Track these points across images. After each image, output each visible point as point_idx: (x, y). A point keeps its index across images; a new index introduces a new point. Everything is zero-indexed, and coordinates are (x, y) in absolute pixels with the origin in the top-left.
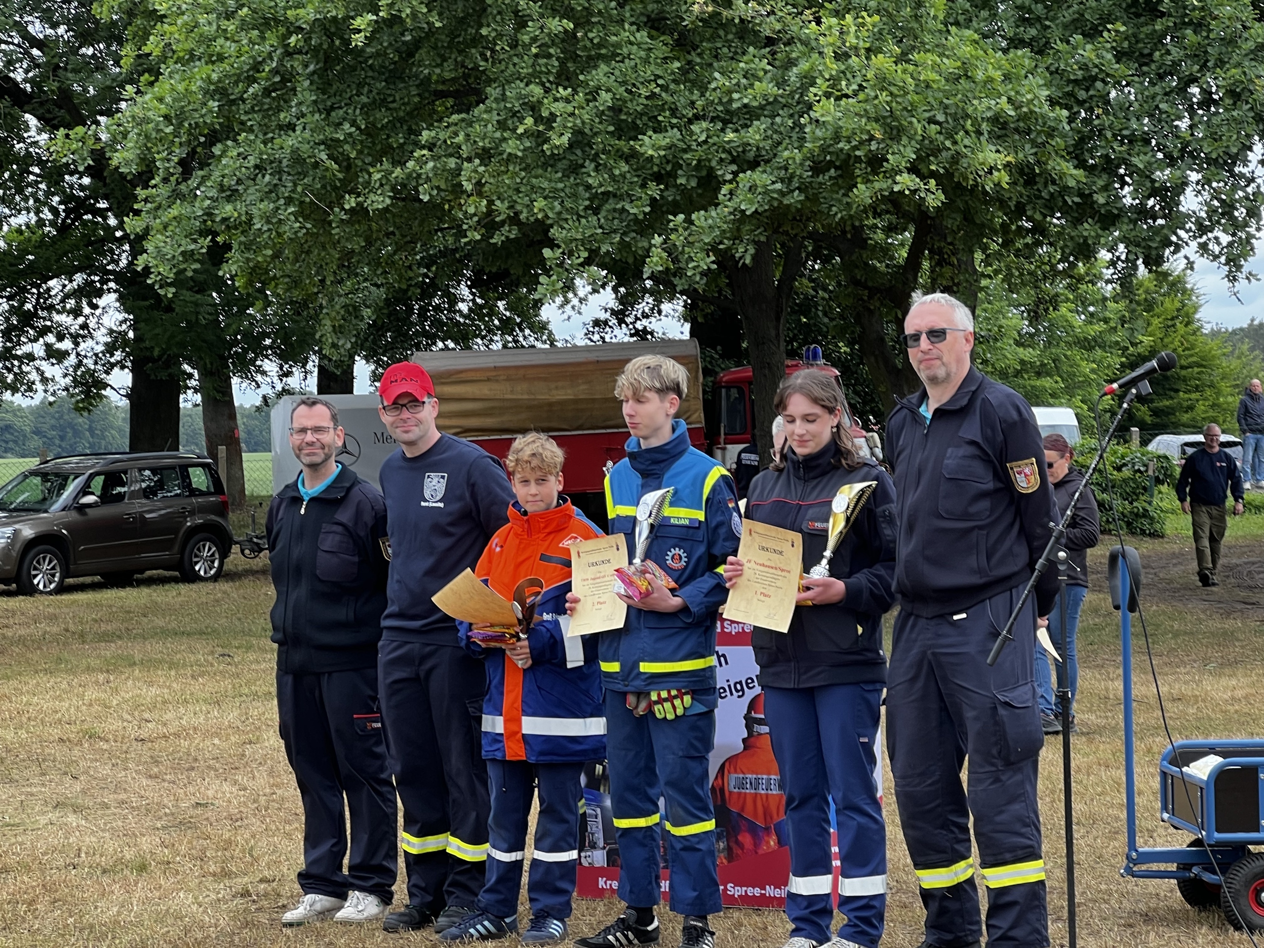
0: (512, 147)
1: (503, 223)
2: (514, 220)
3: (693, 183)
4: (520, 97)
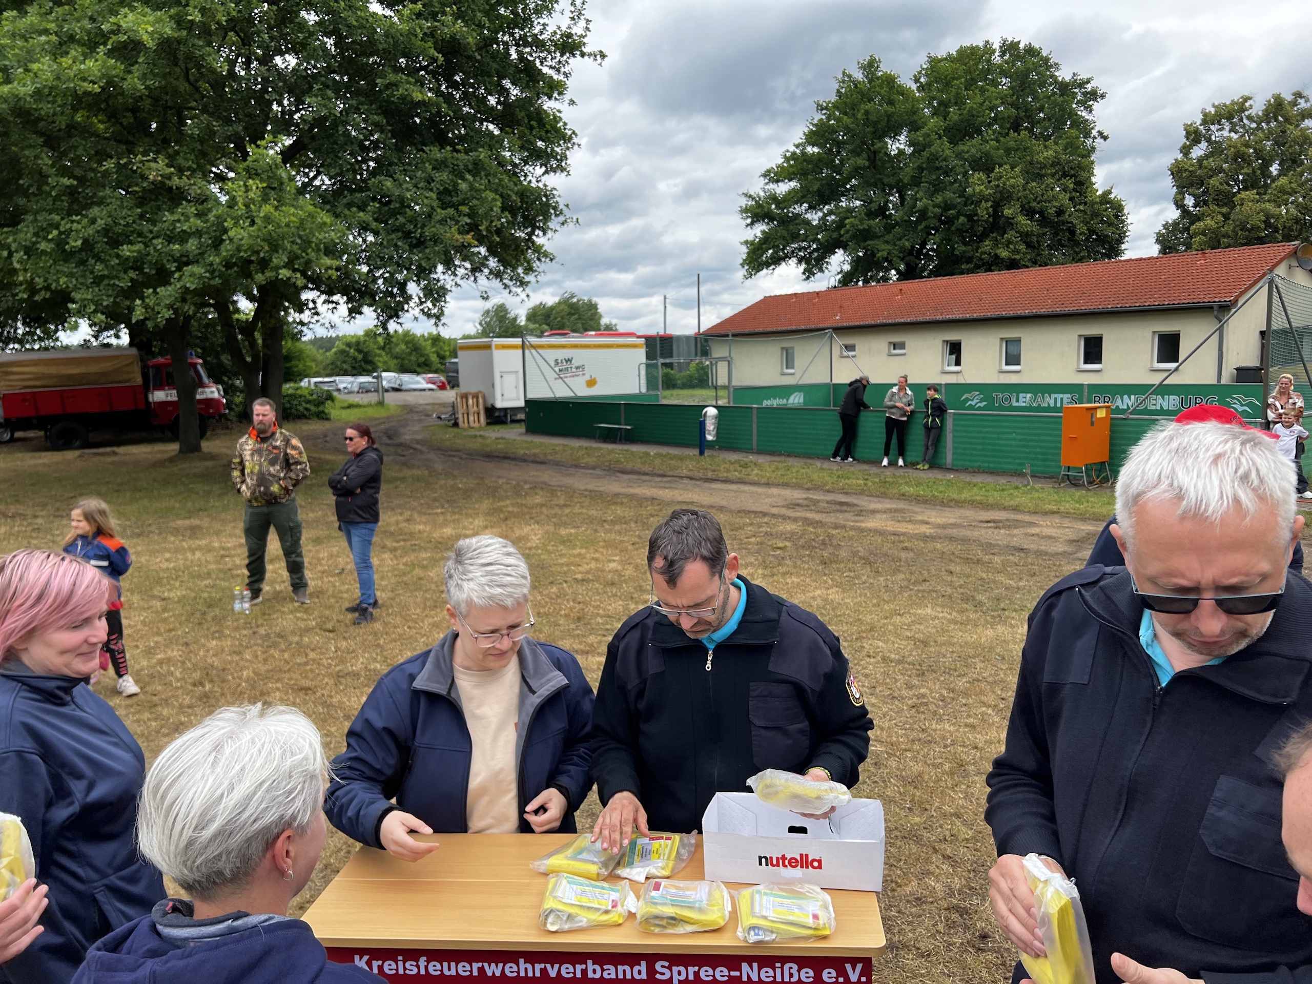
0: (43, 246)
1: (41, 289)
2: (47, 288)
3: (153, 272)
4: (45, 220)
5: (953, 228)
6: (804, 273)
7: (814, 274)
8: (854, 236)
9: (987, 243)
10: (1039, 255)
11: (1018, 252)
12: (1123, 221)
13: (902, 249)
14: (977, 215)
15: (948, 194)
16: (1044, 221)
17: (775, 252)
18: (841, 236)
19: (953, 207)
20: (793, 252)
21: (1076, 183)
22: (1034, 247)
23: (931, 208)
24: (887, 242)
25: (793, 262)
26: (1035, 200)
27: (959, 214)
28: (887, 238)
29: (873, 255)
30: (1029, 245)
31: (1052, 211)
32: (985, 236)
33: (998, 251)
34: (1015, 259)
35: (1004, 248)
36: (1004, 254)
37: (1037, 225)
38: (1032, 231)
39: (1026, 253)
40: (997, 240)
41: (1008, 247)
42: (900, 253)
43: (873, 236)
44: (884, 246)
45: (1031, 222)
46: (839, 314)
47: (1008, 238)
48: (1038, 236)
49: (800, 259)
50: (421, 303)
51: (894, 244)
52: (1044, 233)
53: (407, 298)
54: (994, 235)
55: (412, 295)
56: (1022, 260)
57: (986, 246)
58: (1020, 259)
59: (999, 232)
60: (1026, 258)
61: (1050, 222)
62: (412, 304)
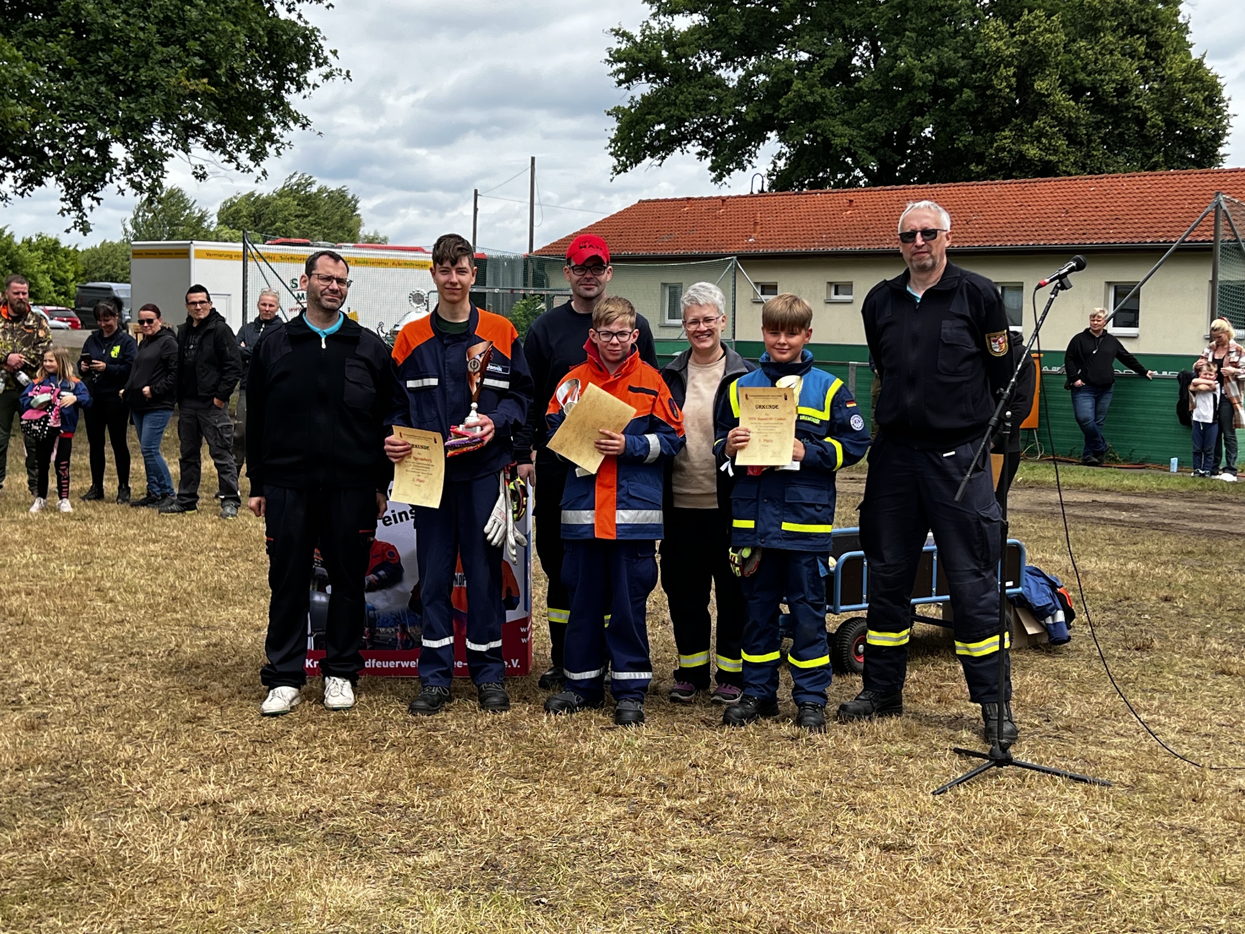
5: (953, 107)
6: (712, 169)
7: (729, 171)
8: (796, 114)
9: (1007, 133)
10: (1088, 156)
11: (1056, 152)
12: (1219, 111)
13: (871, 136)
14: (992, 87)
15: (947, 53)
16: (1099, 104)
17: (666, 130)
18: (777, 109)
19: (954, 73)
20: (695, 131)
21: (1149, 45)
22: (1081, 144)
23: (917, 73)
24: (846, 123)
25: (694, 148)
26: (1084, 69)
27: (963, 85)
28: (847, 116)
29: (827, 142)
30: (1072, 140)
31: (1110, 88)
32: (1003, 121)
33: (1024, 148)
34: (1050, 161)
35: (1032, 143)
36: (1033, 152)
37: (1087, 109)
38: (1078, 118)
39: (1068, 153)
40: (1021, 130)
41: (1039, 142)
42: (869, 140)
43: (825, 113)
44: (840, 129)
45: (1077, 103)
46: (754, 235)
47: (1038, 126)
48: (1087, 126)
49: (706, 143)
50: (129, 170)
51: (859, 128)
52: (1096, 123)
53: (109, 164)
54: (1019, 121)
55: (116, 159)
56: (1062, 162)
57: (1005, 138)
58: (1059, 162)
59: (1024, 117)
60: (1068, 159)
61: (1106, 106)
62: (116, 172)
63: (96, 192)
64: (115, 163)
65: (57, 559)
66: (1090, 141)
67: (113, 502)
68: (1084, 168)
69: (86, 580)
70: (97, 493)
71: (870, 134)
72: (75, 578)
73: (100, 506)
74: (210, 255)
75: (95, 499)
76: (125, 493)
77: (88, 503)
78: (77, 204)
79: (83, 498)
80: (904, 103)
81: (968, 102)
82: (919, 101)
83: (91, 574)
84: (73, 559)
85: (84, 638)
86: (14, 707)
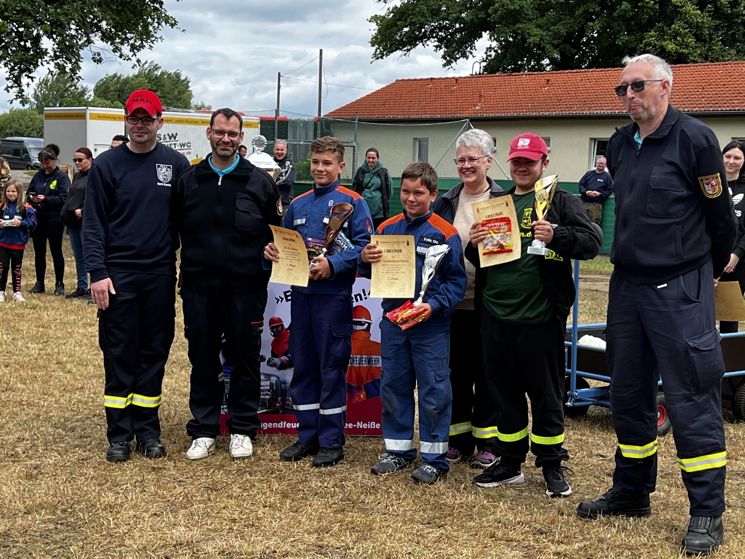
5: (615, 14)
6: (444, 57)
7: (456, 59)
8: (502, 17)
9: (652, 33)
10: (710, 50)
11: (687, 46)
13: (556, 35)
16: (717, 13)
17: (412, 31)
18: (489, 15)
20: (432, 31)
22: (705, 41)
24: (539, 26)
25: (432, 43)
28: (540, 21)
29: (524, 40)
30: (699, 38)
32: (650, 24)
33: (664, 43)
34: (682, 53)
35: (671, 40)
36: (670, 47)
37: (710, 16)
38: (703, 23)
39: (696, 47)
40: (663, 31)
41: (675, 39)
42: (554, 39)
43: (524, 19)
44: (536, 31)
45: (702, 12)
46: (479, 104)
47: (674, 28)
48: (709, 28)
49: (440, 40)
50: (56, 57)
51: (548, 29)
52: (716, 26)
53: (41, 53)
54: (660, 25)
55: (46, 49)
56: (691, 54)
57: (651, 37)
58: (689, 54)
59: (665, 22)
60: (696, 52)
61: (723, 14)
62: (47, 58)
63: (30, 72)
64: (46, 53)
65: (21, 338)
66: (711, 39)
67: (52, 294)
68: (706, 59)
69: (46, 355)
70: (40, 288)
71: (555, 34)
72: (39, 354)
73: (43, 297)
74: (100, 117)
75: (38, 292)
76: (60, 288)
77: (35, 295)
78: (17, 81)
79: (30, 292)
80: (580, 12)
81: (626, 11)
82: (592, 10)
83: (49, 351)
84: (34, 339)
85: (56, 402)
86: (12, 459)
